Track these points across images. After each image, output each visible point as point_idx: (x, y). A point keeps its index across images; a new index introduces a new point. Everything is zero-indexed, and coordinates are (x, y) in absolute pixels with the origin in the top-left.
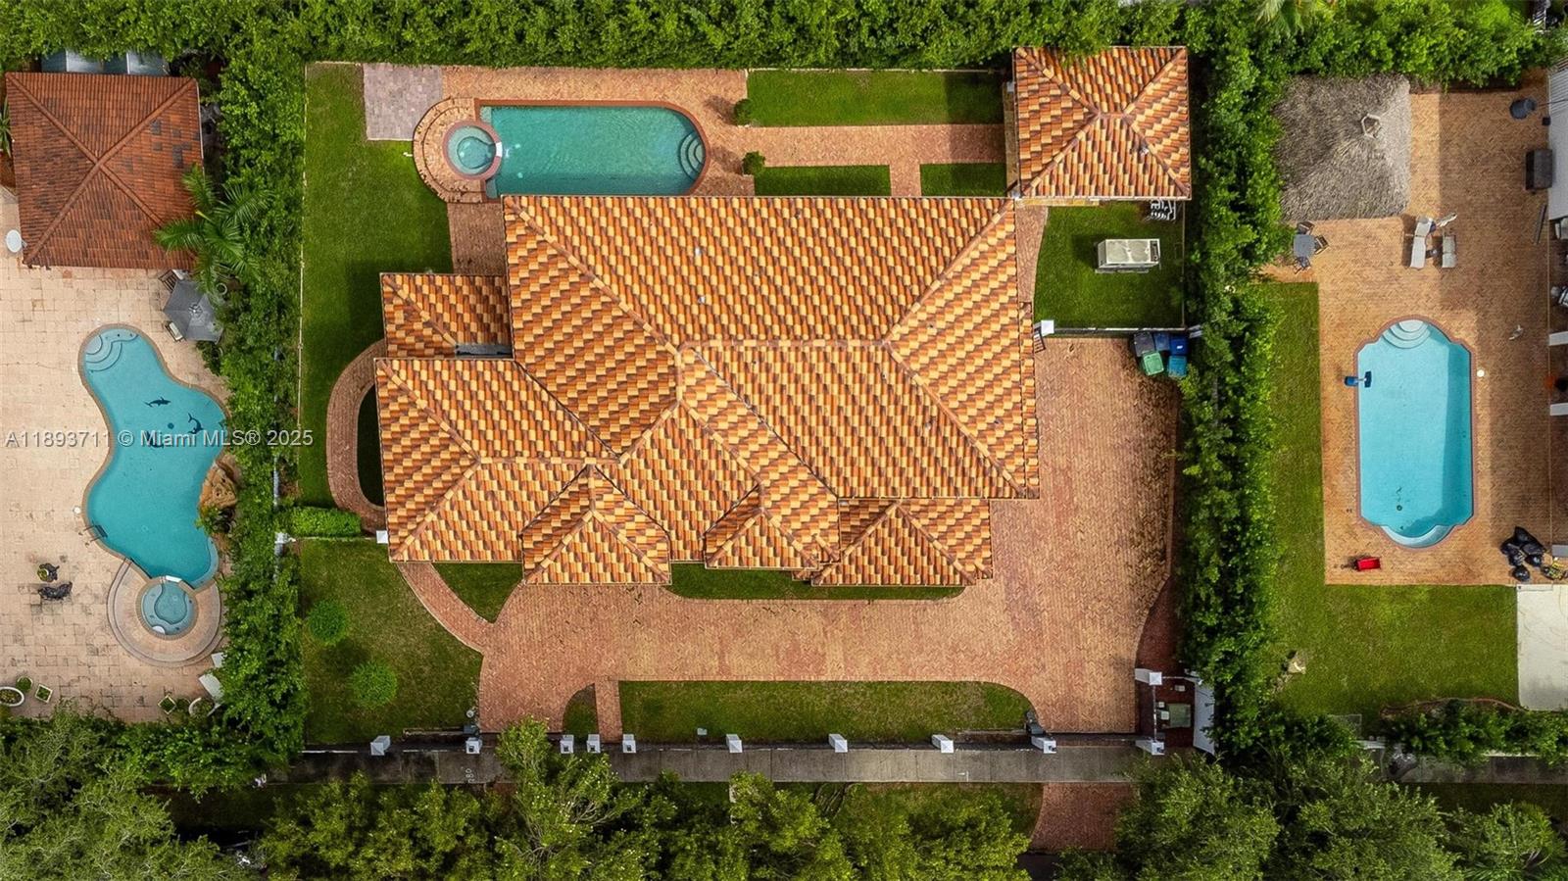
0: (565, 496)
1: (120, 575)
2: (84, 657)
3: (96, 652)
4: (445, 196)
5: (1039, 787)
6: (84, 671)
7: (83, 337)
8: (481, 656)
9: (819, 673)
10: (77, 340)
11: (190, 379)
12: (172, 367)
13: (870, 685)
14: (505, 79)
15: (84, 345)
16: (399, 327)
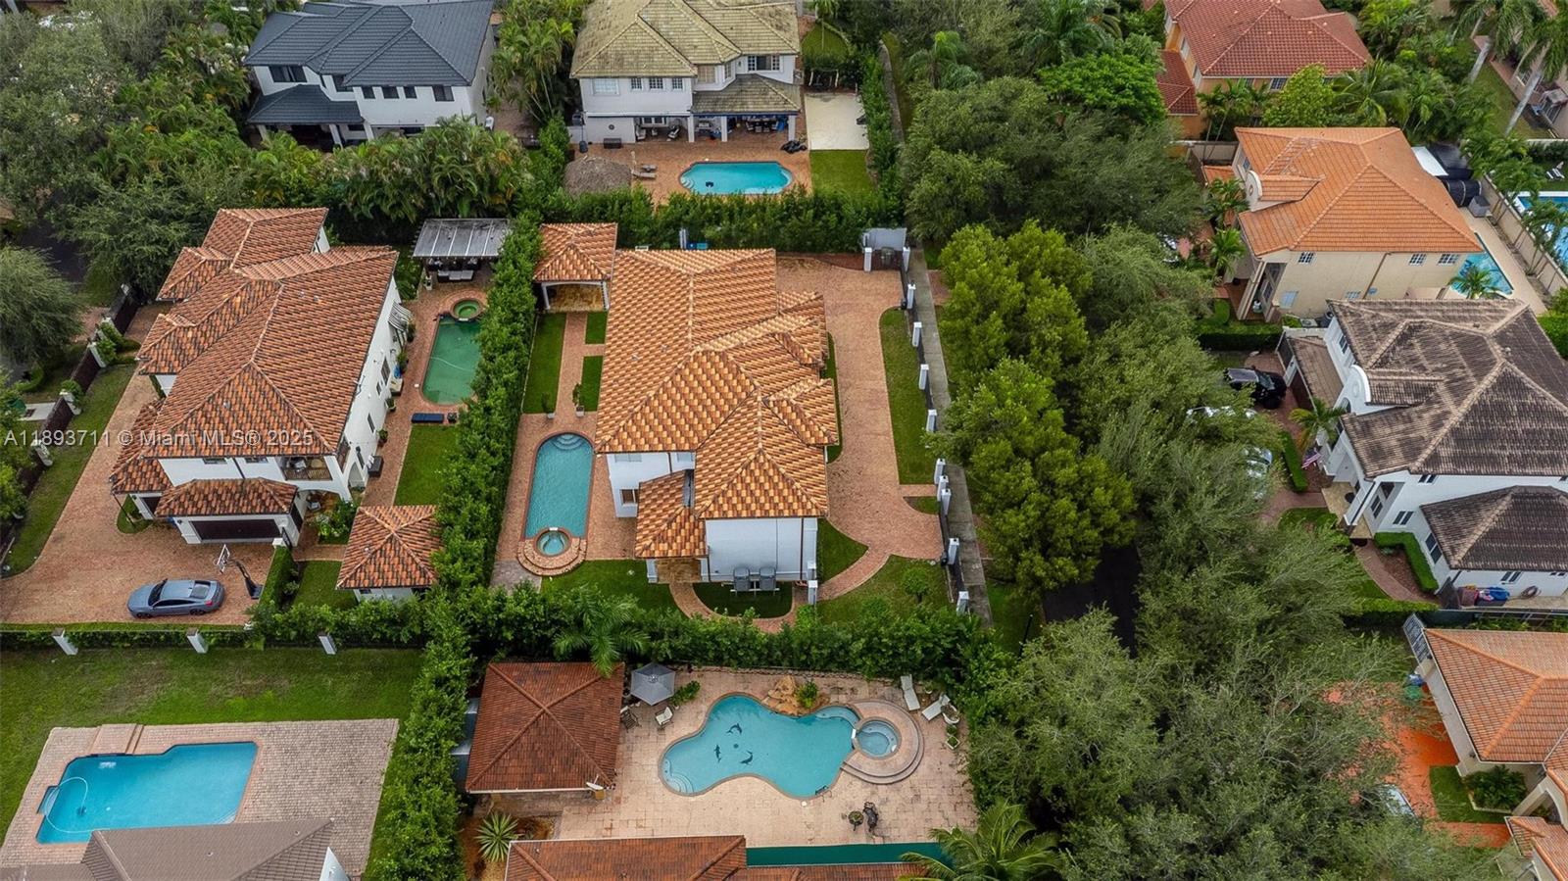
0: (781, 416)
1: (854, 773)
2: (923, 806)
3: (917, 797)
4: (580, 560)
5: (937, 307)
6: (934, 807)
7: (666, 791)
8: (892, 556)
9: (883, 392)
10: (669, 796)
11: (702, 718)
12: (692, 730)
13: (887, 370)
14: (508, 528)
15: (673, 791)
16: (670, 547)
